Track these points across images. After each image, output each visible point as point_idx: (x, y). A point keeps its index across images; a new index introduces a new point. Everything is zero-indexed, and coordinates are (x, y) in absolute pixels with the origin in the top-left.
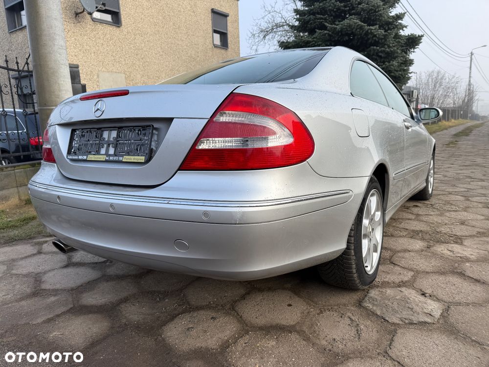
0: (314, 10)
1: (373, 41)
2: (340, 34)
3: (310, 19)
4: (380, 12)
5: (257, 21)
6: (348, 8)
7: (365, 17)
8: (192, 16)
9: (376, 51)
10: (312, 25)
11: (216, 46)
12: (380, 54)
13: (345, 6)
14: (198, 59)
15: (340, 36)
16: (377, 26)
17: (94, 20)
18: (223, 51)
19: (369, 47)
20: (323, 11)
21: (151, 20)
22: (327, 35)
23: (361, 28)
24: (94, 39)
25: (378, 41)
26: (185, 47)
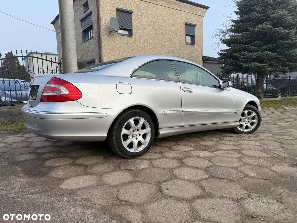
0: (243, 20)
1: (279, 37)
2: (257, 33)
3: (240, 25)
4: (286, 18)
5: (218, 27)
6: (265, 17)
7: (275, 22)
8: (173, 28)
9: (282, 43)
10: (242, 29)
11: (187, 44)
12: (285, 45)
13: (263, 16)
14: (175, 51)
15: (258, 34)
16: (282, 28)
17: (119, 34)
18: (191, 46)
19: (277, 41)
20: (249, 20)
21: (149, 32)
22: (249, 35)
23: (271, 29)
24: (118, 44)
25: (283, 37)
26: (168, 45)
